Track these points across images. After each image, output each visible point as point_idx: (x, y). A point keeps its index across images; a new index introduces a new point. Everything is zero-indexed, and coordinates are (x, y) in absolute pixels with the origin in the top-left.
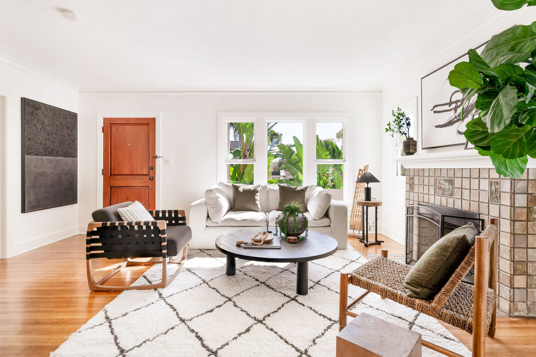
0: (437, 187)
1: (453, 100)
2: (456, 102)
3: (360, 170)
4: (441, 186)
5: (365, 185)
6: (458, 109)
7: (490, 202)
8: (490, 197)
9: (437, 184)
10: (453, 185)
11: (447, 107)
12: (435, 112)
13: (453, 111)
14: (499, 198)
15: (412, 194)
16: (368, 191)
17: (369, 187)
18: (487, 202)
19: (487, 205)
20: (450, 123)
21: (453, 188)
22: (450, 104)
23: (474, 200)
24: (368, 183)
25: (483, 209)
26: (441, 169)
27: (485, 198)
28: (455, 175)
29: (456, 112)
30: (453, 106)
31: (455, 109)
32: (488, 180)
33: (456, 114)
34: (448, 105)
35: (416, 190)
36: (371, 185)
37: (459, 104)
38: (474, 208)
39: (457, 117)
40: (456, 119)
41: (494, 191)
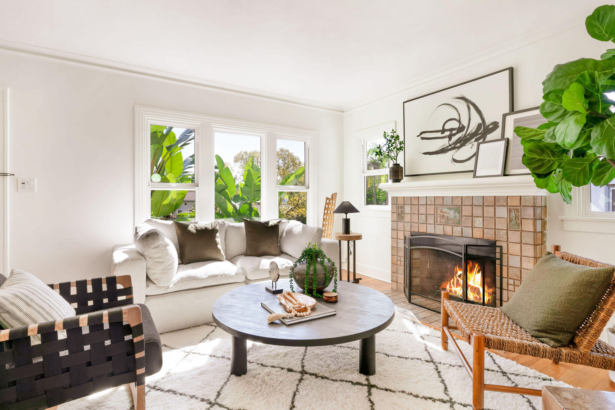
0: (439, 216)
1: (446, 128)
2: (451, 130)
3: (327, 199)
4: (444, 214)
5: (343, 216)
6: (453, 137)
7: (509, 229)
8: (508, 223)
9: (439, 212)
10: (460, 213)
11: (439, 135)
12: (422, 138)
13: (447, 139)
14: (520, 225)
15: (401, 224)
16: (347, 222)
17: (347, 218)
18: (506, 228)
19: (506, 231)
20: (443, 151)
21: (461, 216)
22: (443, 131)
23: (489, 228)
24: (346, 214)
25: (500, 236)
26: (443, 197)
27: (502, 225)
28: (463, 203)
29: (450, 139)
30: (447, 133)
31: (450, 137)
32: (506, 208)
33: (451, 142)
34: (441, 133)
35: (407, 218)
36: (350, 216)
37: (454, 132)
38: (488, 236)
39: (452, 145)
40: (450, 147)
41: (514, 218)
